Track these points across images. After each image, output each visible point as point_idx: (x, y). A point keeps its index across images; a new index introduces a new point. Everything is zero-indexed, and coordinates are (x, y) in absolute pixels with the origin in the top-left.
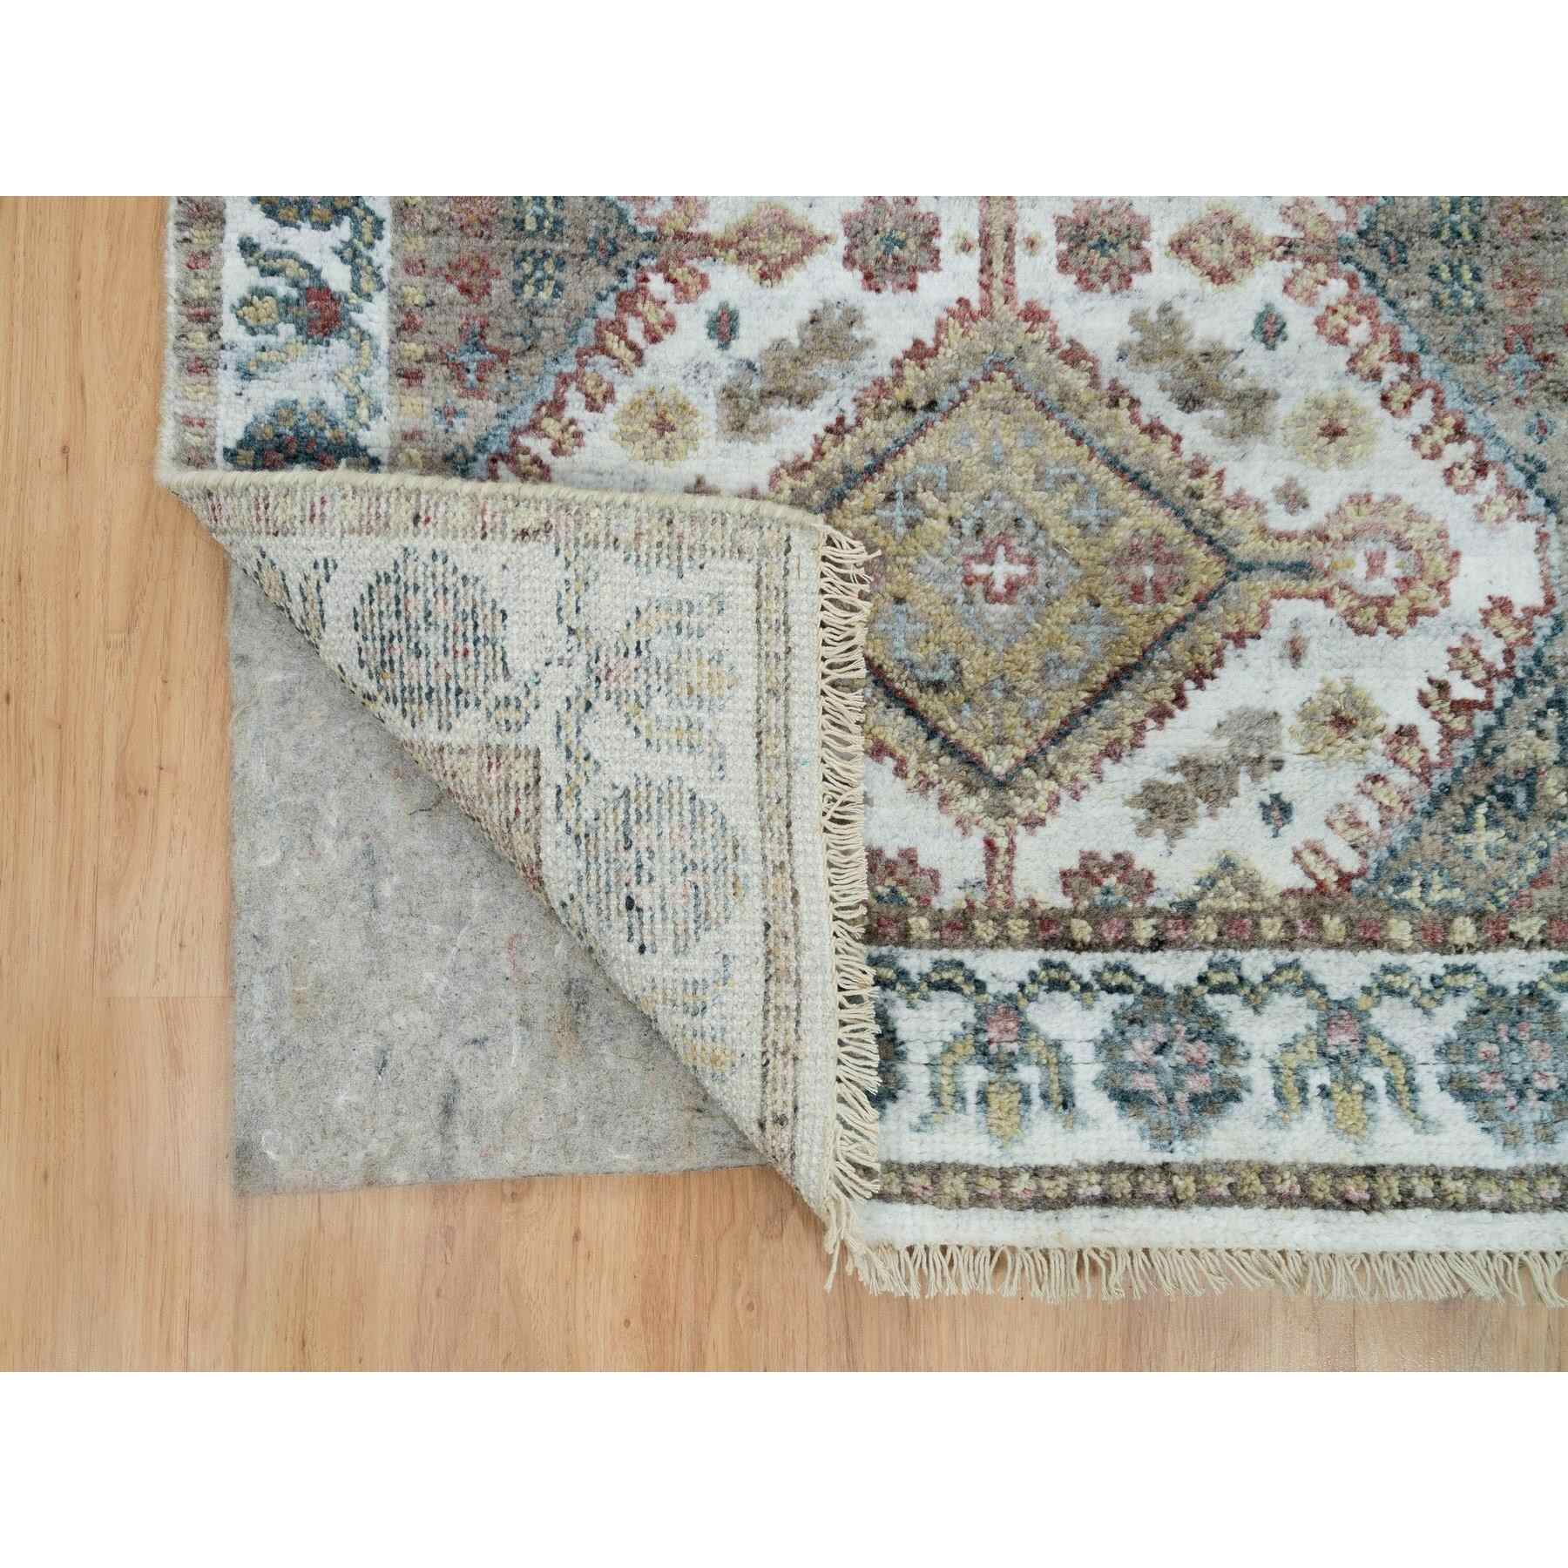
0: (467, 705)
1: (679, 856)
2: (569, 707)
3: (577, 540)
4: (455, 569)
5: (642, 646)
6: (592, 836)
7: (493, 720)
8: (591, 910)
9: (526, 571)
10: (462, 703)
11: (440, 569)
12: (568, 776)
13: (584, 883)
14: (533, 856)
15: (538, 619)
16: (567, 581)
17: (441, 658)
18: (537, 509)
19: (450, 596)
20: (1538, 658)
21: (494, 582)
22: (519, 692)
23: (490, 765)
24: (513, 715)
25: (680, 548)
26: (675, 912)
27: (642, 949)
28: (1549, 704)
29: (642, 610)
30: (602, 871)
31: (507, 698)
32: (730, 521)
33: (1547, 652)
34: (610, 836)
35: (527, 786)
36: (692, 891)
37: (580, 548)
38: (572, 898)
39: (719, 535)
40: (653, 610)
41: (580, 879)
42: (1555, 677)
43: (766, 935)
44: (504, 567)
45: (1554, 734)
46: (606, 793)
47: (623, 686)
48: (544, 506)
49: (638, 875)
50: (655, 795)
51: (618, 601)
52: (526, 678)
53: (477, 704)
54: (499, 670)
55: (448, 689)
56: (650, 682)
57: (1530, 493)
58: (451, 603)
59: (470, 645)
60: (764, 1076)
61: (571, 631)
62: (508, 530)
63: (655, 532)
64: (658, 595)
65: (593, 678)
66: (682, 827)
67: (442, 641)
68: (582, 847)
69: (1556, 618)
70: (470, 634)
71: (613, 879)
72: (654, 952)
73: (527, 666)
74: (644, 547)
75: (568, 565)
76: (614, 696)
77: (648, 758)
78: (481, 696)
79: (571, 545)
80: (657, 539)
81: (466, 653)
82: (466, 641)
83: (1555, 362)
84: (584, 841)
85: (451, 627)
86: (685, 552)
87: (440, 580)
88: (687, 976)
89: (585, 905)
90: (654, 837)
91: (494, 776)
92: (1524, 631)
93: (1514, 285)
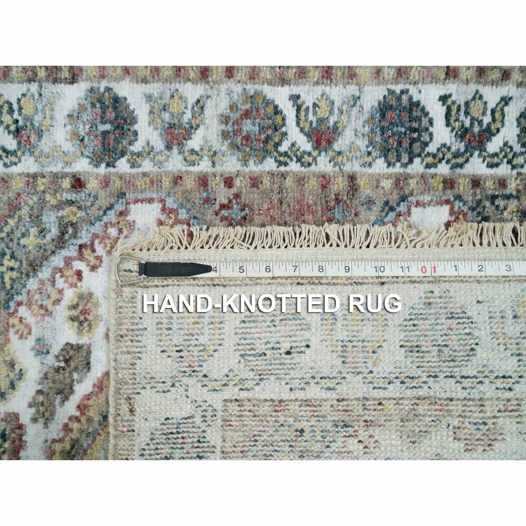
0: (204, 437)
1: (269, 329)
2: (206, 385)
3: (134, 384)
4: (148, 444)
5: (178, 349)
6: (260, 373)
7: (211, 424)
8: (292, 374)
9: (147, 409)
10: (204, 440)
11: (148, 452)
12: (235, 385)
13: (280, 377)
14: (269, 403)
15: (168, 402)
16: (151, 388)
17: (185, 451)
18: (120, 405)
19: (159, 447)
20: (473, 209)
21: (153, 424)
22: (199, 410)
23: (230, 425)
24: (209, 413)
25: (133, 330)
26: (292, 330)
27: (308, 346)
28: (493, 203)
29: (162, 349)
30: (275, 367)
31: (202, 417)
32: (120, 304)
33: (470, 204)
34: (261, 364)
35: (239, 406)
36: (284, 322)
37: (136, 382)
38: (287, 384)
39: (126, 310)
40: (161, 344)
41: (278, 378)
42: (481, 200)
43: (303, 284)
44: (146, 419)
45: (506, 201)
46: (242, 366)
47: (196, 359)
48: (119, 401)
49: (276, 349)
50: (243, 341)
51: (159, 362)
52: (193, 407)
53: (204, 431)
54: (190, 421)
55: (198, 447)
56: (193, 344)
57: (398, 209)
58: (162, 446)
59: (180, 436)
60: (361, 284)
61: (173, 385)
62: (130, 418)
63: (127, 344)
64: (154, 341)
65: (193, 374)
66: (256, 327)
67: (177, 450)
68: (265, 377)
69: (455, 199)
70: (175, 436)
71: (278, 362)
72: (309, 340)
73: (189, 407)
74: (134, 350)
75: (144, 388)
76: (201, 363)
77: (227, 345)
78: (201, 430)
79: (135, 386)
80: (129, 343)
81: (183, 438)
82: (178, 438)
83: (339, 194)
84: (262, 376)
85: (172, 445)
86: (134, 327)
87: (152, 452)
88: (319, 324)
89: (290, 377)
90: (261, 341)
91: (235, 423)
92: (461, 216)
93: (303, 215)
